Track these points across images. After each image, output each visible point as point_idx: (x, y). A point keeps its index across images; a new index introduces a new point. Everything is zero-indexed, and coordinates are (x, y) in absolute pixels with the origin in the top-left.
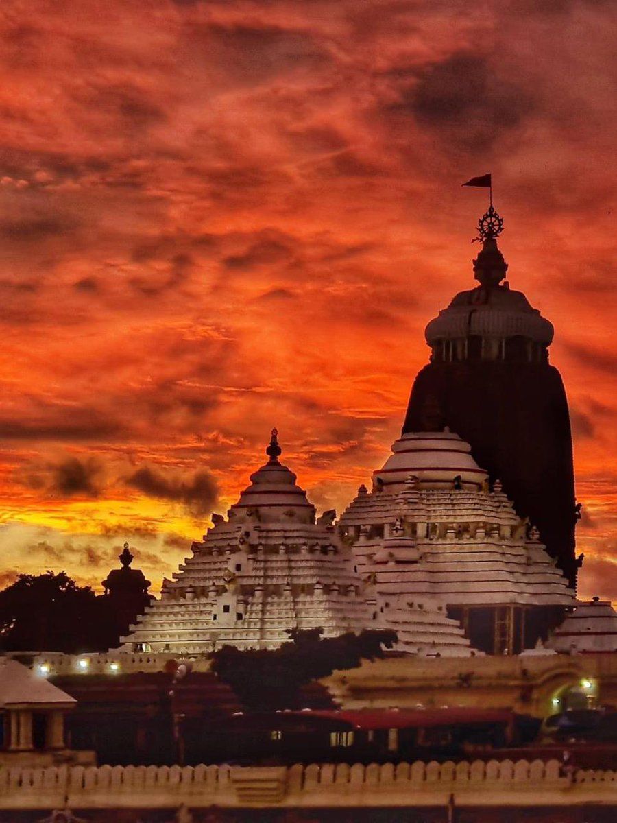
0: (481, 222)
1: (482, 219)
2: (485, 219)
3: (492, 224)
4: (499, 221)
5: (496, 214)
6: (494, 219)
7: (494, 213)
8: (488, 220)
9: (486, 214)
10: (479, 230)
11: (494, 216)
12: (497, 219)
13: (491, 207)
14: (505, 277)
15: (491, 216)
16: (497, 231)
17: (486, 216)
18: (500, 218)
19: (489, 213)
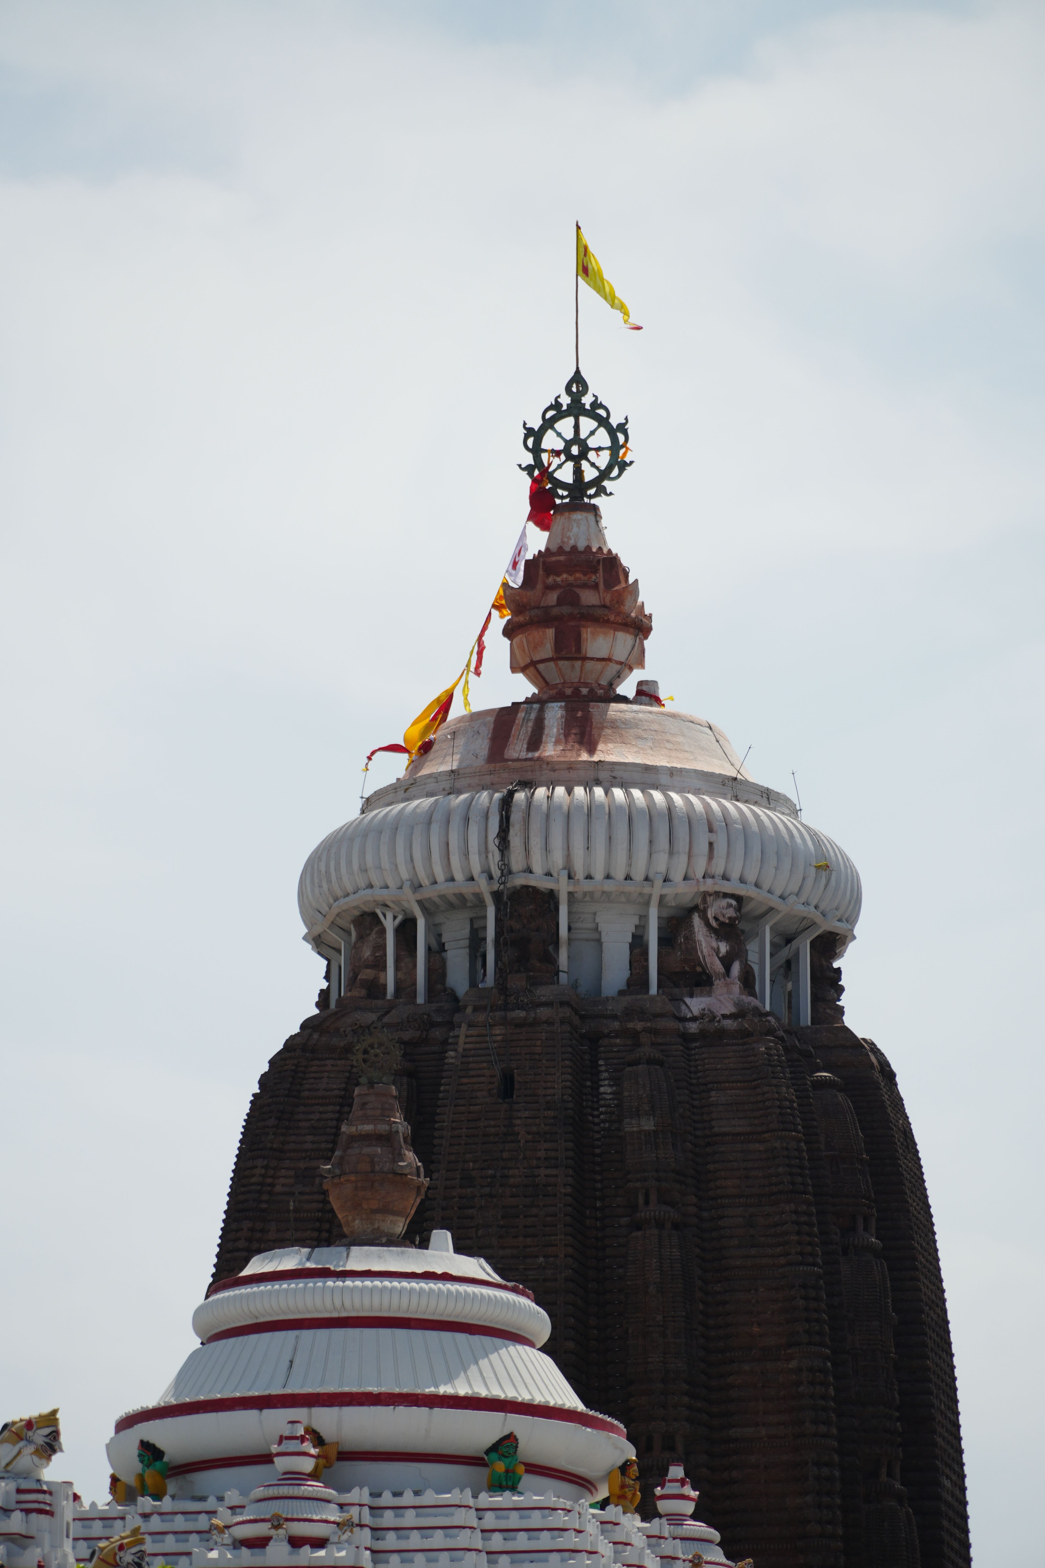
0: (535, 436)
1: (536, 424)
2: (548, 424)
3: (569, 444)
4: (612, 432)
5: (596, 405)
6: (587, 424)
7: (587, 400)
8: (566, 426)
9: (556, 405)
11: (592, 413)
12: (603, 422)
13: (578, 378)
14: (641, 663)
15: (576, 410)
16: (605, 474)
17: (555, 412)
18: (614, 421)
19: (565, 400)
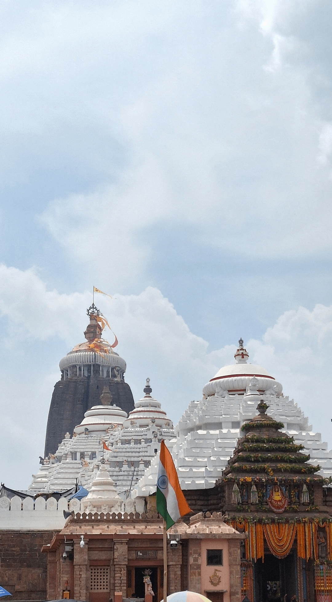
0: (88, 310)
1: (88, 309)
2: (90, 309)
3: (94, 312)
4: (98, 311)
5: (96, 307)
6: (94, 310)
7: (94, 307)
8: (92, 310)
9: (91, 307)
10: (88, 314)
12: (97, 310)
13: (93, 304)
15: (93, 308)
18: (98, 310)
19: (92, 307)
